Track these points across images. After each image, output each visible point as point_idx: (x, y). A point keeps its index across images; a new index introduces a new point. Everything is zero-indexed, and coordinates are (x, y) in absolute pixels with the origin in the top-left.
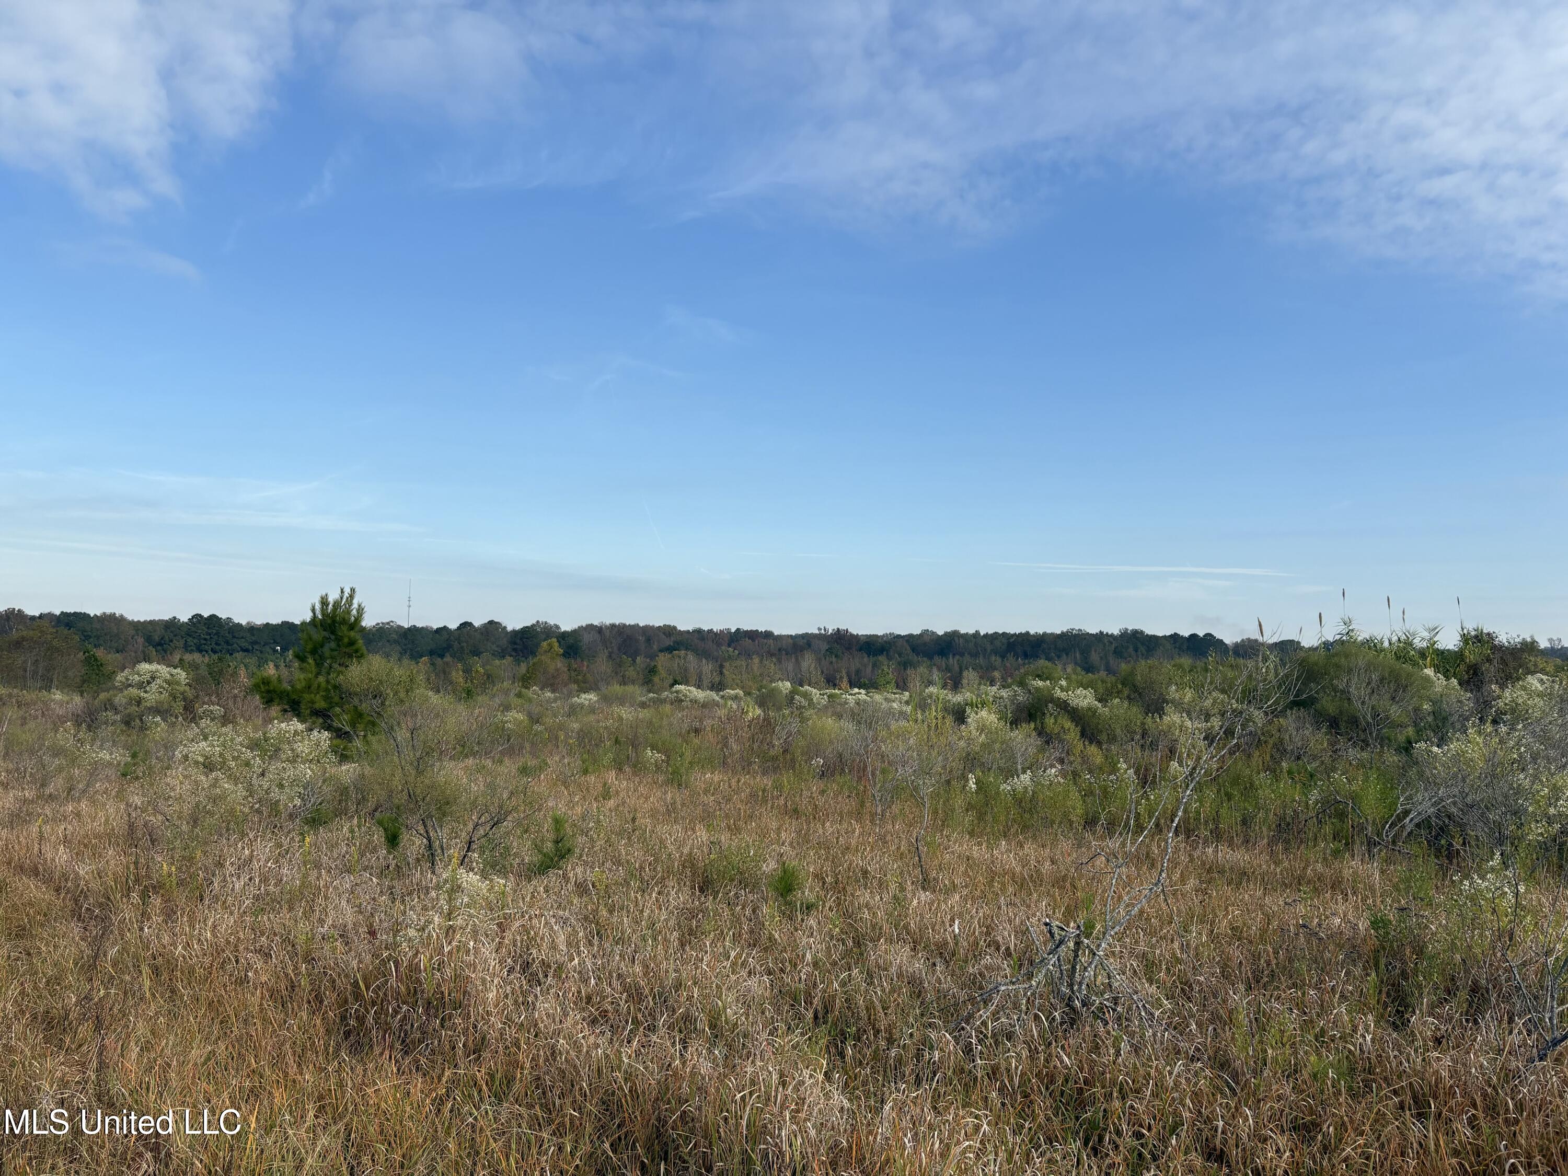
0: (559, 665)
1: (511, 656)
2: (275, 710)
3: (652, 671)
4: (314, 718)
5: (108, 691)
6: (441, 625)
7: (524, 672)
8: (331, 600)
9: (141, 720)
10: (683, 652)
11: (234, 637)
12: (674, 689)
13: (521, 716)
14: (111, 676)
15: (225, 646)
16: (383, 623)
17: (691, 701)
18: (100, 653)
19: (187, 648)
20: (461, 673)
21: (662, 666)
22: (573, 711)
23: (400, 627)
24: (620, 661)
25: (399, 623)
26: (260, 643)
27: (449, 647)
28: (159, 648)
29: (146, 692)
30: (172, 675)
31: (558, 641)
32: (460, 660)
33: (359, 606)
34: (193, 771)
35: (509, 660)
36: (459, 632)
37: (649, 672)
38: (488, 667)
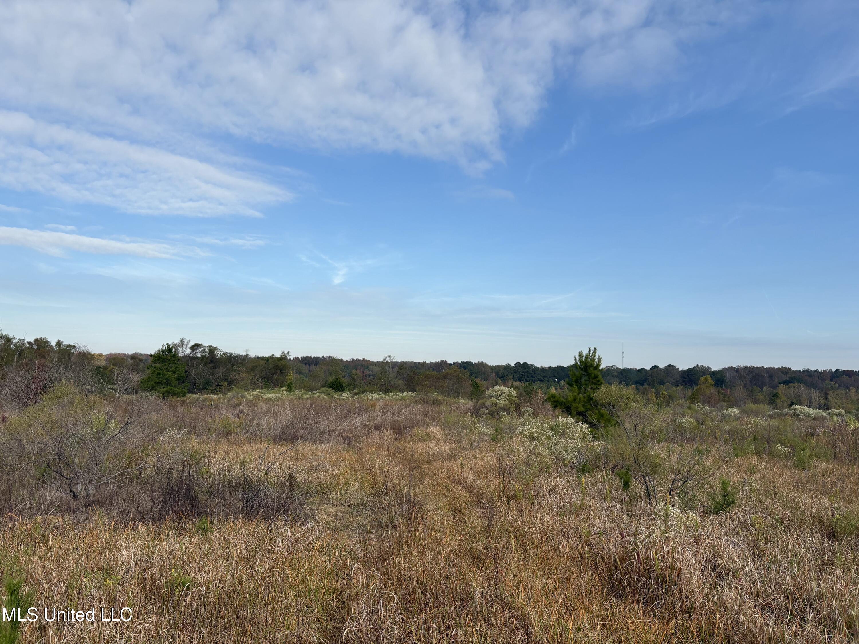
0: (712, 391)
1: (682, 385)
2: (558, 411)
3: (775, 396)
4: (578, 416)
5: (483, 398)
6: (641, 368)
7: (691, 394)
8: (584, 354)
9: (497, 413)
10: (796, 384)
11: (535, 374)
12: (792, 408)
13: (692, 420)
14: (482, 392)
15: (531, 378)
16: (609, 366)
17: (805, 415)
18: (478, 380)
19: (514, 379)
20: (654, 394)
21: (782, 393)
22: (724, 418)
23: (618, 368)
24: (752, 390)
25: (618, 366)
26: (547, 377)
27: (646, 380)
28: (502, 379)
29: (499, 400)
30: (509, 392)
31: (711, 377)
32: (653, 387)
33: (599, 357)
34: (524, 440)
35: (680, 388)
36: (652, 371)
37: (773, 396)
38: (669, 391)
